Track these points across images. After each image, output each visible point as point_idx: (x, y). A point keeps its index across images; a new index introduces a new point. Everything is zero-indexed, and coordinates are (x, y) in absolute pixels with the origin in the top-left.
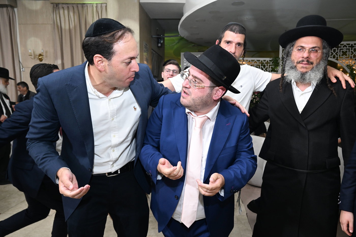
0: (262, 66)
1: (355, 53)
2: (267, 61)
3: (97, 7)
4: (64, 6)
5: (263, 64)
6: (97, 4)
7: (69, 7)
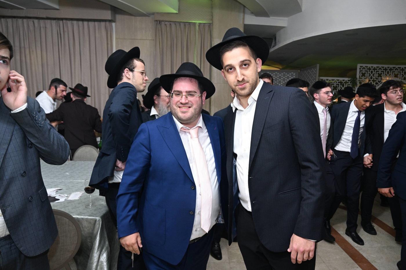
0: (341, 85)
1: (405, 76)
2: (346, 81)
3: (199, 26)
4: (166, 23)
5: (342, 84)
6: (200, 23)
7: (172, 24)
